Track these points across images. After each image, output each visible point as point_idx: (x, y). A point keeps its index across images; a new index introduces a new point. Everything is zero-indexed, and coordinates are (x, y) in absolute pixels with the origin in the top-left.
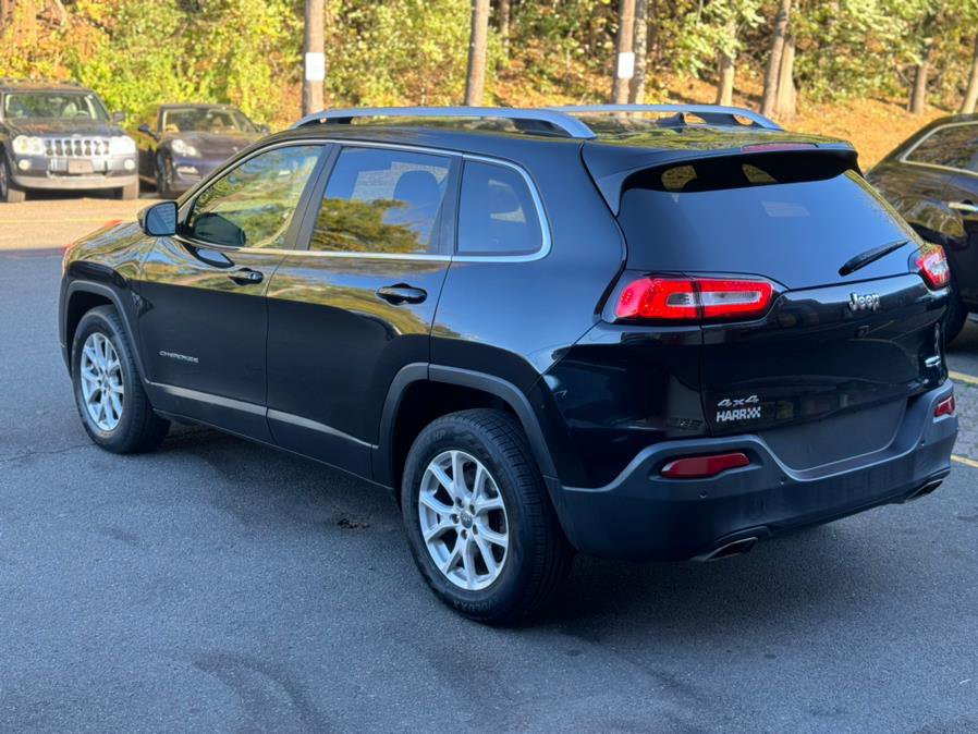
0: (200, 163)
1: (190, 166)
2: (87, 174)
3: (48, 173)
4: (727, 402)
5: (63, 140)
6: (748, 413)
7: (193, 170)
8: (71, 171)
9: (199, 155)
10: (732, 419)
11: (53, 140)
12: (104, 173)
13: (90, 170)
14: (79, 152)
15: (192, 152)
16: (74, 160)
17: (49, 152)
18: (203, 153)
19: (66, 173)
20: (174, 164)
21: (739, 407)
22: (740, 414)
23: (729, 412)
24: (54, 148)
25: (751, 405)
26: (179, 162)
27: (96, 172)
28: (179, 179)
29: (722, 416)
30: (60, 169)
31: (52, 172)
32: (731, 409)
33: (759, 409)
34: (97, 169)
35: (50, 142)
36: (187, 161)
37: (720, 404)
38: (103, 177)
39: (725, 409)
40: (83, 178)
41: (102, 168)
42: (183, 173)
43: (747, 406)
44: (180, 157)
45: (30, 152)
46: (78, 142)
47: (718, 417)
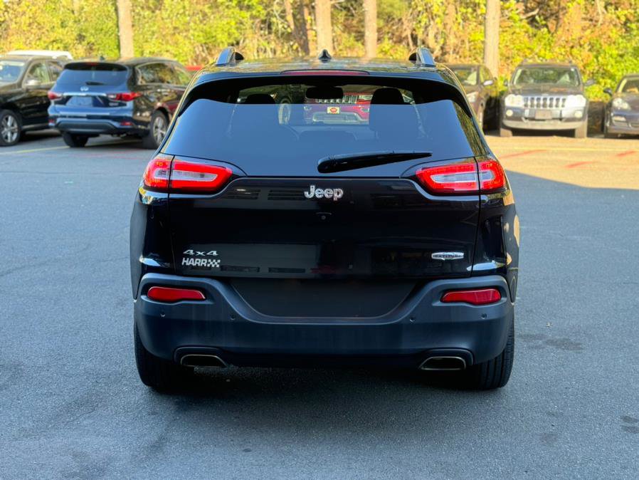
0: (628, 114)
1: (621, 116)
2: (549, 120)
3: (523, 119)
4: (191, 252)
5: (536, 97)
6: (208, 263)
7: (623, 119)
8: (537, 117)
9: (630, 109)
10: (194, 264)
11: (529, 98)
12: (561, 119)
13: (550, 117)
14: (544, 105)
15: (626, 106)
16: (541, 110)
17: (526, 105)
18: (631, 107)
19: (533, 119)
20: (612, 114)
21: (200, 257)
22: (201, 262)
23: (192, 259)
24: (529, 103)
25: (212, 257)
26: (615, 113)
27: (554, 119)
28: (614, 125)
29: (187, 261)
30: (530, 116)
31: (526, 118)
32: (195, 257)
33: (219, 261)
34: (555, 117)
35: (527, 99)
36: (621, 113)
37: (185, 253)
38: (559, 122)
39: (188, 256)
40: (546, 122)
41: (558, 116)
42: (616, 121)
43: (207, 257)
44: (616, 109)
45: (515, 105)
46: (545, 99)
47: (184, 261)
